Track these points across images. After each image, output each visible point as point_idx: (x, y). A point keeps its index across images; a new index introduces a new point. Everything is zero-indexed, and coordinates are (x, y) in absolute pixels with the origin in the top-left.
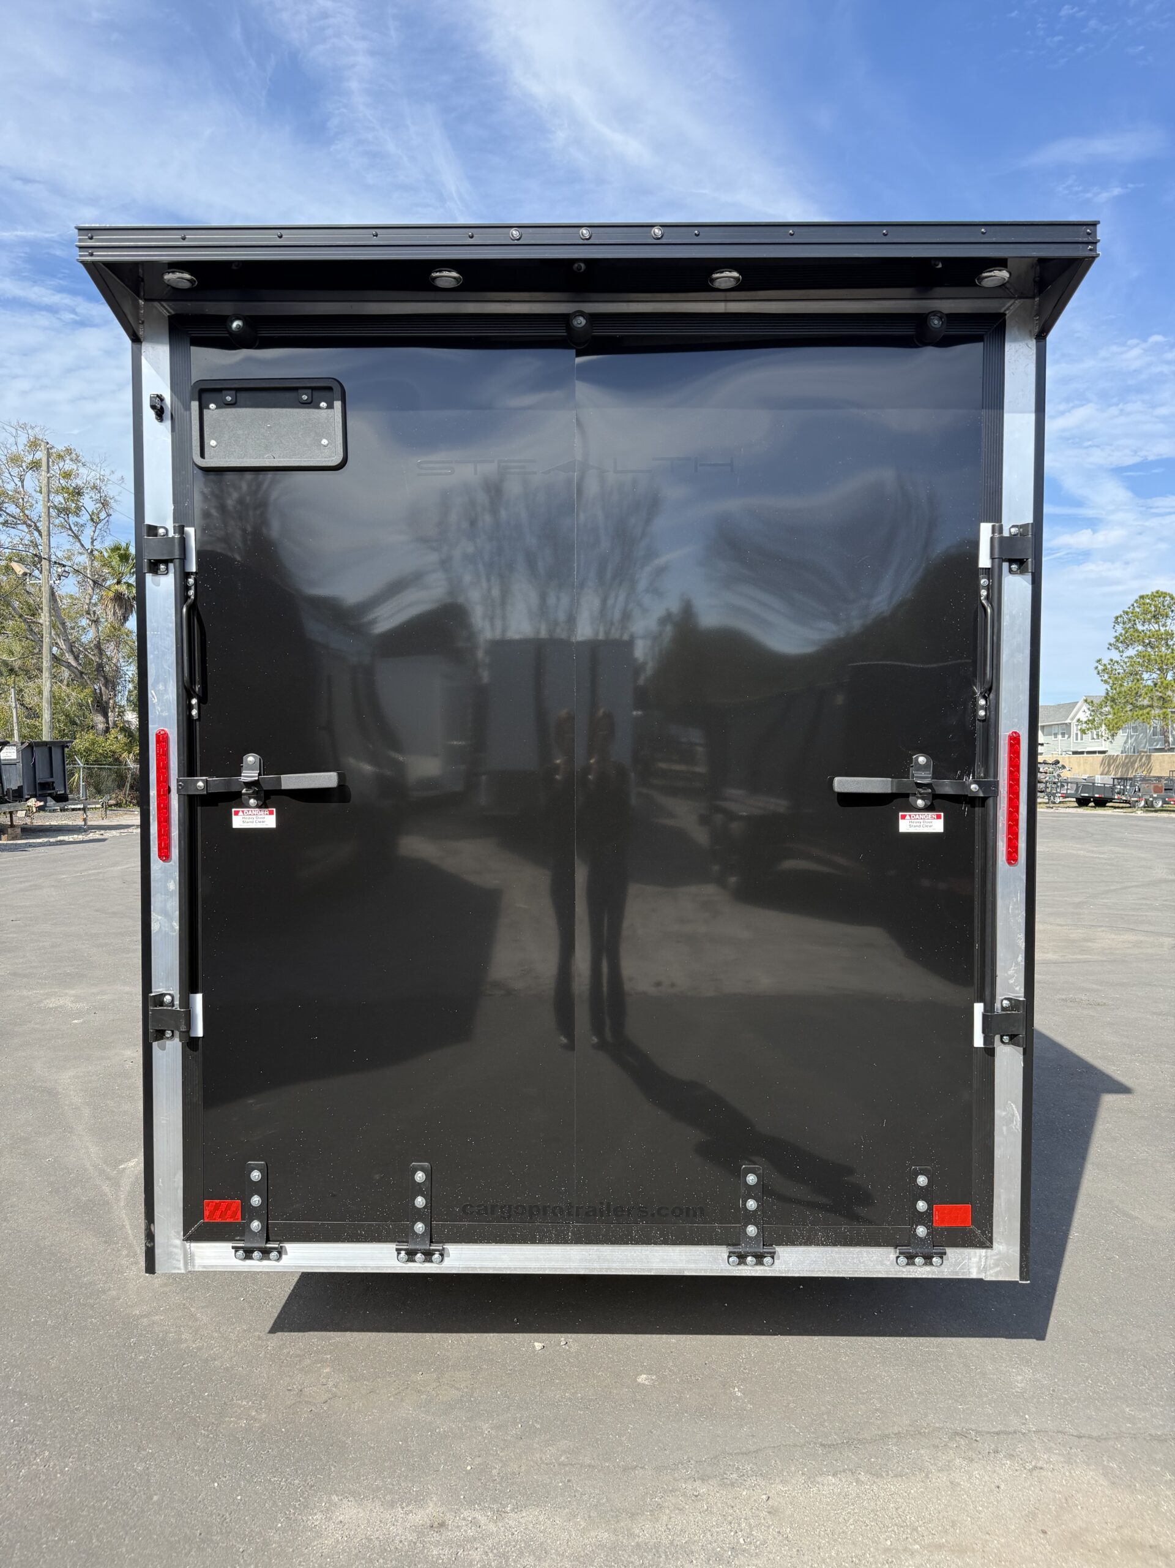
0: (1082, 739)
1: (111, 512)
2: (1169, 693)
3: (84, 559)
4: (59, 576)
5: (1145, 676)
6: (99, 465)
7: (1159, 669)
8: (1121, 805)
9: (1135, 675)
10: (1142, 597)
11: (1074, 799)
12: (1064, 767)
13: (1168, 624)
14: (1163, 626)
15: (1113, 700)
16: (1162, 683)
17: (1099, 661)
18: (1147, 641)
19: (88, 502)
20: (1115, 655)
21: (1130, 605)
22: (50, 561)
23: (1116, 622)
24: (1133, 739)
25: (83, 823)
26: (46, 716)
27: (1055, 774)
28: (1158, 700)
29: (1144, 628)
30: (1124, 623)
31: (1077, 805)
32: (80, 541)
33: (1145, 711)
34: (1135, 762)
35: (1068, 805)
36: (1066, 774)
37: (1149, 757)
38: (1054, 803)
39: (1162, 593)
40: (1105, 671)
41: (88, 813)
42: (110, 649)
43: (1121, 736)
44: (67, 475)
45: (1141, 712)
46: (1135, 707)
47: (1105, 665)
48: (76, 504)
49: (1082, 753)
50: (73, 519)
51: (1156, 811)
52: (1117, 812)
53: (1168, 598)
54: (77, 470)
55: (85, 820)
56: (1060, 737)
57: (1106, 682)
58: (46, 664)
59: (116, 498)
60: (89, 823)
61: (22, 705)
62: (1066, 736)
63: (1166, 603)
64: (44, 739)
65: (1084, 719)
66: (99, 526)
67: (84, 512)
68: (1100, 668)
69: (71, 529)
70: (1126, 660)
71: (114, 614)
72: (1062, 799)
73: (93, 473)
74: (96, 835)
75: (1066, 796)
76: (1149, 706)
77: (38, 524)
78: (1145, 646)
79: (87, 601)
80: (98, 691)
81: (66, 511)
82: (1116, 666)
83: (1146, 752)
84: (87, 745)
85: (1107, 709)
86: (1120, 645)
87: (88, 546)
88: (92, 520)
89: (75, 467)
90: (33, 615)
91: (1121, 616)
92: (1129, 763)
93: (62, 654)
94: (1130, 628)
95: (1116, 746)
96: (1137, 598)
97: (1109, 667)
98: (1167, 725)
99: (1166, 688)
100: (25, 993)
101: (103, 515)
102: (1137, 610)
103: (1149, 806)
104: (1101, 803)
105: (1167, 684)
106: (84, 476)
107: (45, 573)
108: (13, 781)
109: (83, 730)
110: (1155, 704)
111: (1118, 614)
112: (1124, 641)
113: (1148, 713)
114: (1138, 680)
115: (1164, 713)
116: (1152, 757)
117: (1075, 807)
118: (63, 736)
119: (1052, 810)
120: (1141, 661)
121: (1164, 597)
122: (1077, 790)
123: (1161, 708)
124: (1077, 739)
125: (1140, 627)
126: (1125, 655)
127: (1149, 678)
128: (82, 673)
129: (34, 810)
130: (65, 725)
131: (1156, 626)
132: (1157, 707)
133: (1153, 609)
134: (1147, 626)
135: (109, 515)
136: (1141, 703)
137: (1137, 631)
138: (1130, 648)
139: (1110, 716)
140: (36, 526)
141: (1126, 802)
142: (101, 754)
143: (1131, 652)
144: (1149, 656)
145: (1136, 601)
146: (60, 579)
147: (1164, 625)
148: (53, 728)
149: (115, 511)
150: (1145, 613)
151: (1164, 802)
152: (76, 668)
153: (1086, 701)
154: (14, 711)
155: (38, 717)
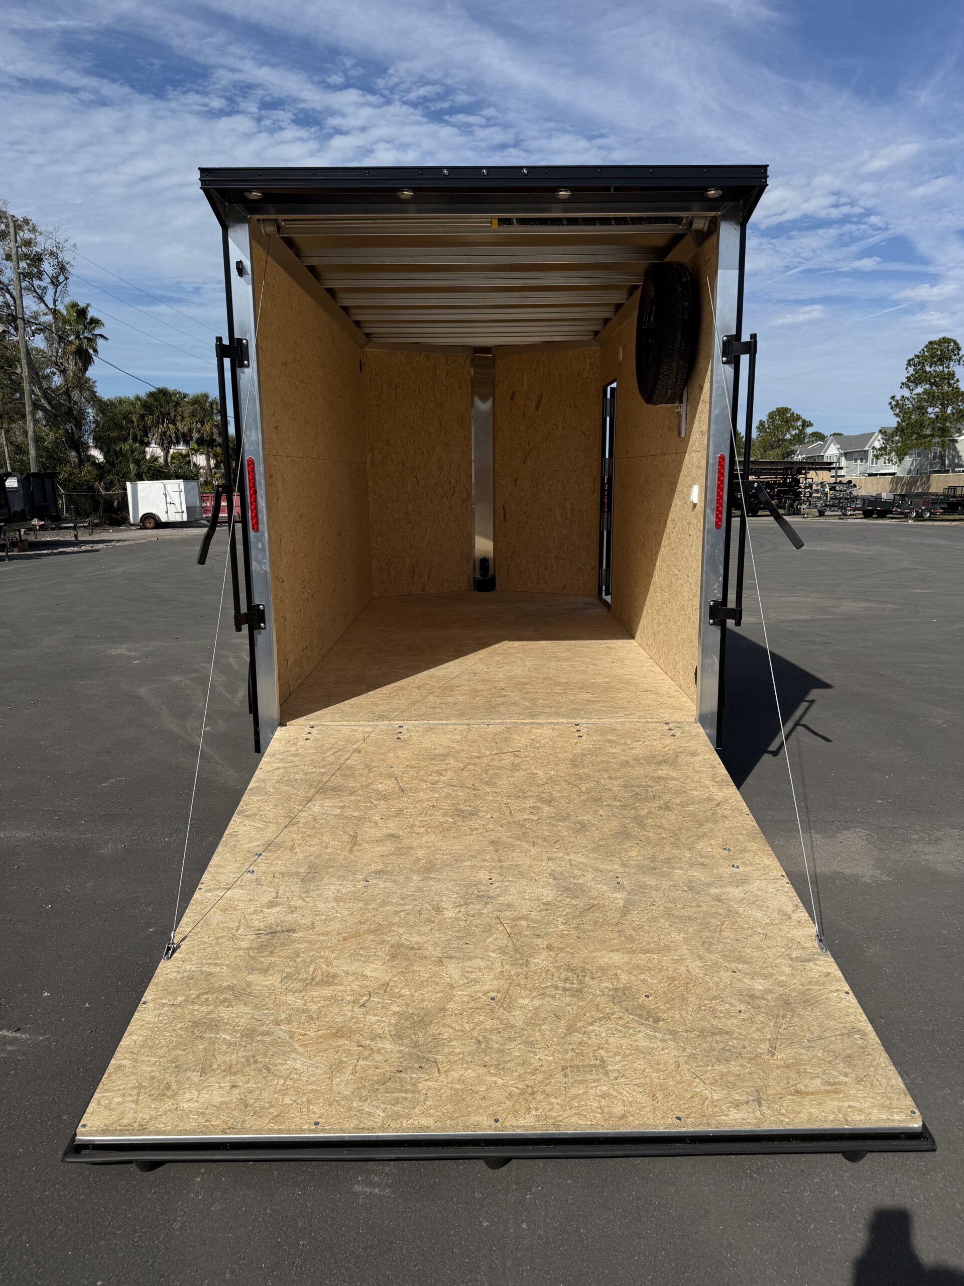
0: (876, 464)
1: (68, 276)
2: (948, 424)
3: (49, 318)
4: (33, 333)
5: (930, 410)
6: (54, 234)
7: (941, 405)
8: (899, 516)
9: (921, 409)
10: (931, 343)
11: (861, 512)
12: (855, 486)
13: (951, 365)
14: (946, 367)
15: (902, 431)
16: (942, 415)
17: (893, 398)
18: (933, 381)
19: (47, 266)
20: (906, 393)
21: (920, 350)
22: (24, 320)
23: (909, 364)
24: (917, 462)
25: (73, 539)
26: (32, 452)
27: (848, 492)
28: (938, 430)
29: (931, 369)
30: (915, 365)
31: (862, 516)
32: (44, 302)
33: (927, 440)
34: (917, 481)
35: (857, 516)
36: (855, 492)
37: (928, 478)
38: (846, 515)
39: (948, 339)
40: (897, 406)
41: (78, 530)
42: (75, 395)
43: (908, 459)
44: (28, 243)
45: (924, 441)
46: (920, 436)
47: (897, 401)
48: (38, 269)
49: (876, 475)
50: (36, 282)
51: (923, 521)
52: (894, 522)
53: (952, 344)
54: (35, 238)
55: (76, 536)
56: (859, 461)
57: (897, 415)
58: (28, 408)
59: (72, 263)
60: (79, 539)
61: (11, 443)
62: (864, 461)
63: (950, 348)
64: (32, 471)
65: (878, 447)
66: (59, 288)
67: (45, 276)
68: (894, 403)
69: (35, 291)
70: (915, 397)
71: (76, 365)
72: (852, 512)
73: (49, 242)
74: (88, 547)
75: (855, 509)
76: (930, 435)
77: (9, 287)
78: (931, 384)
79: (55, 354)
80: (70, 431)
81: (29, 275)
82: (907, 402)
83: (926, 473)
84: (66, 476)
85: (897, 438)
86: (910, 384)
87: (51, 306)
88: (52, 283)
89: (33, 236)
90: (10, 367)
91: (913, 359)
92: (912, 482)
93: (39, 400)
94: (920, 369)
95: (903, 468)
96: (927, 343)
97: (900, 402)
98: (945, 451)
99: (945, 420)
100: (91, 647)
101: (61, 278)
102: (927, 354)
103: (919, 517)
104: (882, 515)
105: (946, 417)
106: (42, 244)
107: (21, 330)
108: (17, 505)
109: (61, 464)
110: (936, 433)
111: (911, 358)
112: (912, 381)
113: (929, 441)
114: (923, 414)
115: (943, 441)
116: (931, 479)
117: (862, 518)
118: (46, 469)
119: (843, 521)
120: (926, 397)
121: (949, 343)
122: (864, 505)
123: (940, 437)
124: (872, 464)
125: (928, 369)
126: (915, 392)
127: (932, 411)
128: (56, 416)
129: (38, 528)
130: (47, 460)
131: (941, 368)
132: (937, 436)
133: (939, 353)
134: (933, 368)
135: (66, 279)
136: (925, 433)
137: (925, 372)
138: (919, 387)
139: (899, 444)
140: (7, 289)
141: (902, 513)
142: (78, 483)
143: (919, 390)
144: (933, 393)
145: (926, 347)
146: (34, 336)
147: (948, 367)
148: (38, 462)
149: (72, 274)
150: (932, 356)
151: (932, 514)
152: (51, 411)
153: (880, 431)
154: (6, 448)
155: (24, 453)
